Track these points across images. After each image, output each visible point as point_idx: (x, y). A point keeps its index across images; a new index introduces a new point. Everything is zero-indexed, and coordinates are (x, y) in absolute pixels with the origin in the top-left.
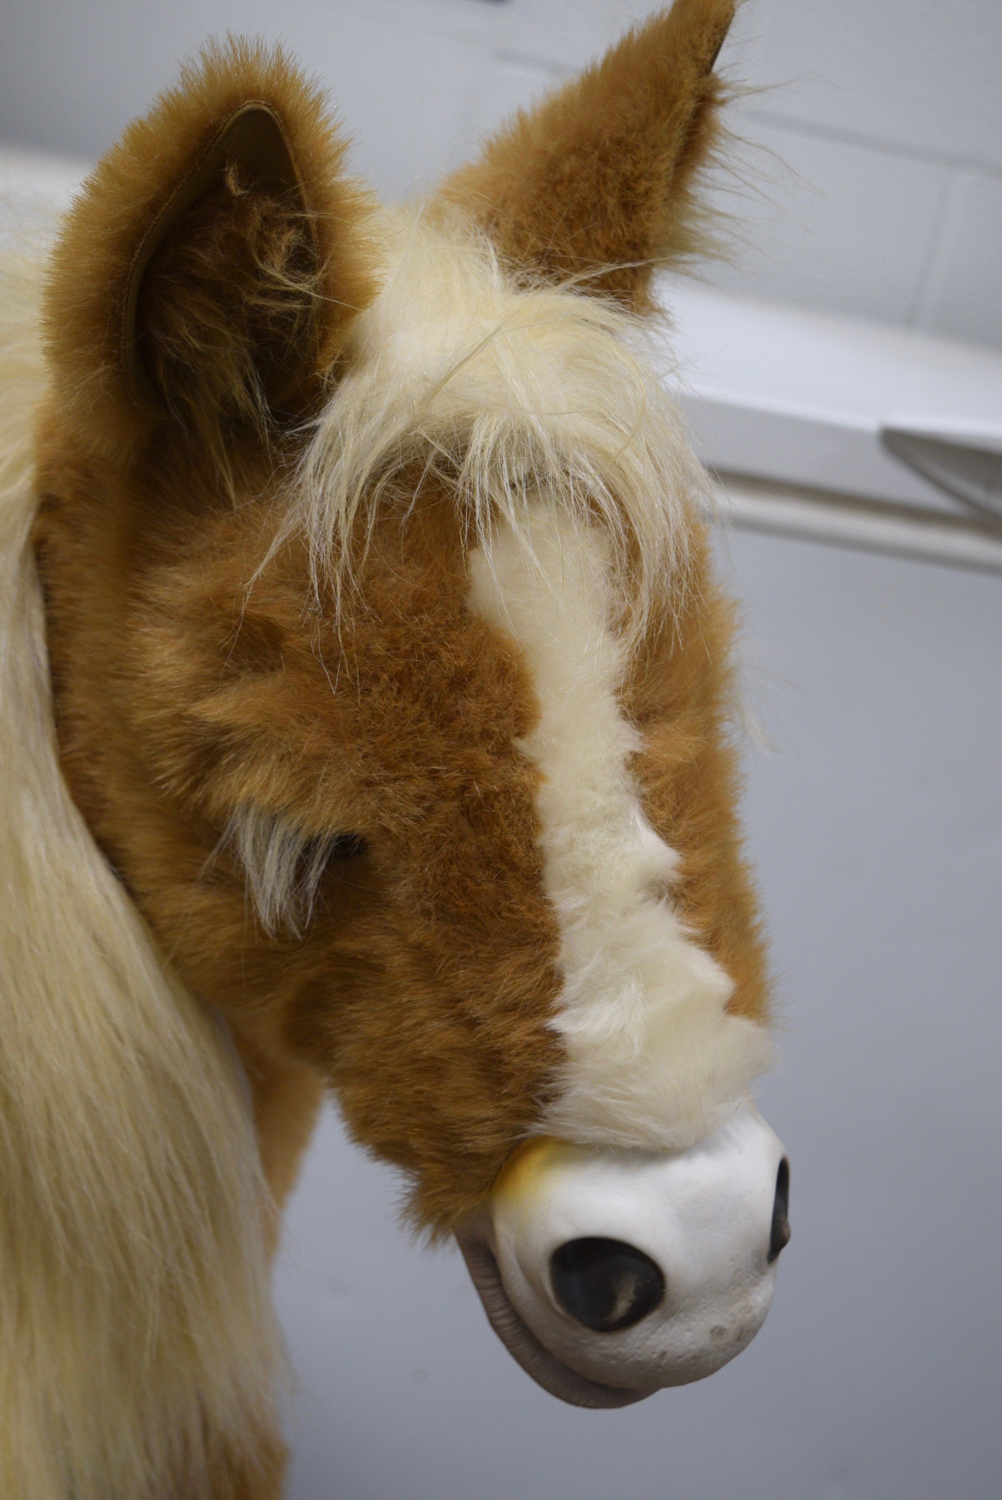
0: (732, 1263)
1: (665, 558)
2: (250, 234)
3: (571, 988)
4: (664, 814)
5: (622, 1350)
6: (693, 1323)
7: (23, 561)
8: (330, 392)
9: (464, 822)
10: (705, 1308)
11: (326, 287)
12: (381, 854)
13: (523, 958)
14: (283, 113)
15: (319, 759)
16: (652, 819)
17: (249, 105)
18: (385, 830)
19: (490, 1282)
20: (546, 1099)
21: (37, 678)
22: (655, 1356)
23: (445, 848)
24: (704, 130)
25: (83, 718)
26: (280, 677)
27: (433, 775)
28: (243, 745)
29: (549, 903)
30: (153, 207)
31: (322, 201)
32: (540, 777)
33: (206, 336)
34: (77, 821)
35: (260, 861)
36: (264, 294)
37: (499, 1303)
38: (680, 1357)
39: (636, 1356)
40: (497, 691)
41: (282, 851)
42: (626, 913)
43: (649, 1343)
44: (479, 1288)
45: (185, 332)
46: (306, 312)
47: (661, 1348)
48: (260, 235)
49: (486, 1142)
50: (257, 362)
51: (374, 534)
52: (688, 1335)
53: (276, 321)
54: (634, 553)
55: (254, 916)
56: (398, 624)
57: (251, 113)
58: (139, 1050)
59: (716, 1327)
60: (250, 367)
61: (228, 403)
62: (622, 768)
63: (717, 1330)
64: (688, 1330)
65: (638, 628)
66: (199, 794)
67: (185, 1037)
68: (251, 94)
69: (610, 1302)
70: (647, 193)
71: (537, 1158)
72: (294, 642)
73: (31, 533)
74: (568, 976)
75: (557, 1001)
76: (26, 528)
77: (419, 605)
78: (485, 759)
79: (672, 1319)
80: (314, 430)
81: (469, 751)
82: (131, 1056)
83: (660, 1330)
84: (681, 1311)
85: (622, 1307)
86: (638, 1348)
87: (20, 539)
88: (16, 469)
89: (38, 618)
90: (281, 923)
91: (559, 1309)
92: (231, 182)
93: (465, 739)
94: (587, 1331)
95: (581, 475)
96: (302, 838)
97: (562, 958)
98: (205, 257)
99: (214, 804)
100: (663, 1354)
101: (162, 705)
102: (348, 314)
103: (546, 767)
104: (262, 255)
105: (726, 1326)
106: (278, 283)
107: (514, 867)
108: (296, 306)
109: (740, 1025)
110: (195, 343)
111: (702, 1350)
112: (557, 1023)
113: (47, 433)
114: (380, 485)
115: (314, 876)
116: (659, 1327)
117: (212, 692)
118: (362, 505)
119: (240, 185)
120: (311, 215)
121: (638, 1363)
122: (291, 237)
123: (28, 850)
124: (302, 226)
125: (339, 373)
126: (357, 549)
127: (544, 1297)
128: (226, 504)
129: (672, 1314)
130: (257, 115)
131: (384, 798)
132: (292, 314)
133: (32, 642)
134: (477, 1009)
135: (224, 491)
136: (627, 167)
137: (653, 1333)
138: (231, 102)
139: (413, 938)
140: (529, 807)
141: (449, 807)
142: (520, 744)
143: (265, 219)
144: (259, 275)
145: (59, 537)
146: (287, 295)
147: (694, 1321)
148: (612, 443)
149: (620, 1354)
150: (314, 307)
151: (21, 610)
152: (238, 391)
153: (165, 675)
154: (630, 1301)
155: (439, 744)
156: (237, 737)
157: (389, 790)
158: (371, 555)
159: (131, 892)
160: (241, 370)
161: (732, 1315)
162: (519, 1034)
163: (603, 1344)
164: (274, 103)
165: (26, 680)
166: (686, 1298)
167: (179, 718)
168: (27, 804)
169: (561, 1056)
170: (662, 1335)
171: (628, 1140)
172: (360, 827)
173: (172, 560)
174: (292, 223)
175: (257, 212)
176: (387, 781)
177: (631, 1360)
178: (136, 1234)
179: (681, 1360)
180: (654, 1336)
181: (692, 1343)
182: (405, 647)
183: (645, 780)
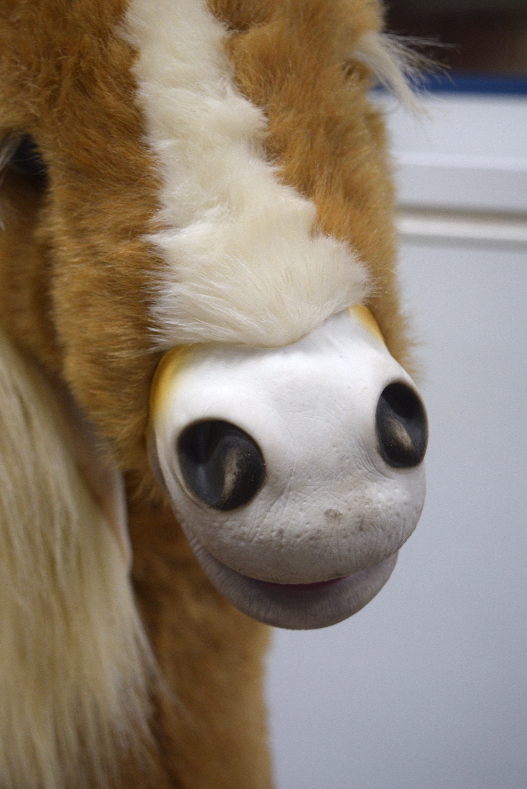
0: (335, 449)
3: (167, 213)
5: (246, 529)
6: (305, 503)
10: (315, 490)
20: (152, 302)
22: (274, 534)
29: (146, 145)
38: (298, 536)
39: (258, 534)
43: (266, 520)
52: (302, 514)
59: (330, 510)
63: (332, 514)
64: (301, 510)
71: (170, 370)
75: (156, 221)
79: (282, 497)
83: (273, 508)
84: (290, 490)
85: (230, 480)
86: (258, 527)
91: (190, 494)
94: (213, 512)
100: (281, 532)
105: (341, 511)
107: (114, 119)
111: (319, 531)
112: (157, 238)
116: (272, 505)
121: (261, 542)
127: (181, 487)
129: (281, 492)
137: (268, 511)
147: (305, 501)
149: (244, 533)
154: (235, 473)
161: (346, 502)
163: (229, 524)
166: (291, 475)
170: (276, 513)
177: (255, 539)
179: (299, 540)
180: (269, 514)
181: (308, 523)
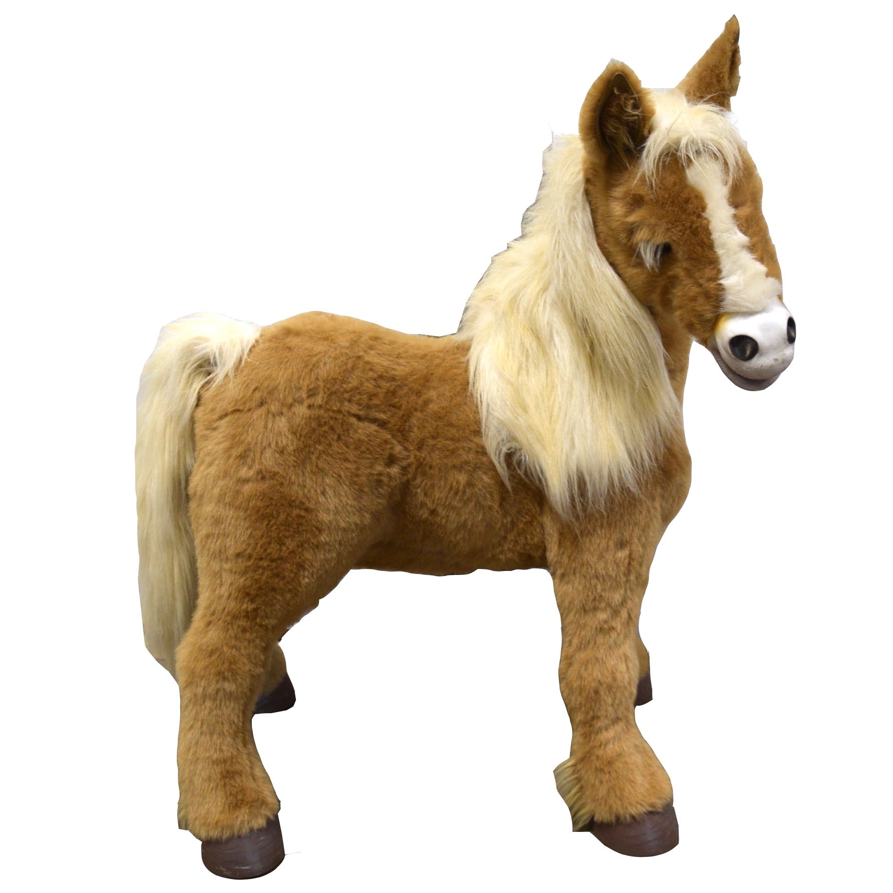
0: (776, 341)
1: (737, 164)
2: (622, 103)
3: (724, 273)
4: (744, 229)
5: (751, 365)
6: (768, 357)
7: (583, 196)
8: (648, 137)
9: (692, 235)
10: (772, 353)
11: (643, 112)
12: (674, 247)
13: (712, 267)
14: (625, 74)
15: (656, 225)
16: (741, 230)
17: (617, 73)
18: (674, 240)
19: (719, 359)
20: (721, 301)
21: (590, 224)
22: (760, 366)
23: (688, 242)
24: (736, 59)
25: (602, 232)
26: (644, 207)
27: (683, 225)
28: (638, 226)
29: (716, 252)
30: (599, 100)
31: (638, 93)
32: (709, 222)
33: (616, 129)
34: (604, 258)
35: (645, 254)
36: (628, 116)
37: (723, 364)
38: (766, 366)
39: (755, 367)
40: (695, 202)
41: (650, 251)
42: (736, 253)
43: (757, 363)
44: (717, 362)
45: (611, 128)
46: (639, 119)
47: (761, 364)
48: (625, 103)
49: (709, 316)
50: (629, 133)
51: (662, 171)
53: (632, 122)
54: (726, 164)
55: (647, 268)
56: (670, 189)
57: (617, 75)
58: (625, 313)
60: (628, 135)
61: (624, 144)
62: (731, 218)
64: (768, 359)
65: (730, 183)
66: (630, 241)
67: (638, 310)
68: (617, 71)
69: (744, 351)
70: (723, 76)
71: (723, 319)
72: (647, 198)
73: (584, 188)
74: (723, 270)
75: (721, 276)
76: (583, 187)
77: (675, 184)
78: (695, 218)
79: (763, 356)
80: (644, 147)
81: (691, 217)
82: (624, 315)
84: (765, 354)
85: (748, 352)
86: (755, 365)
87: (582, 190)
88: (579, 173)
89: (588, 209)
90: (652, 268)
91: (733, 356)
92: (616, 91)
93: (689, 214)
94: (741, 361)
95: (711, 147)
96: (655, 247)
97: (721, 266)
98: (613, 110)
99: (634, 243)
101: (618, 221)
102: (650, 118)
103: (711, 219)
104: (626, 107)
105: (778, 358)
106: (630, 113)
107: (705, 244)
108: (636, 118)
109: (771, 280)
110: (614, 131)
111: (772, 365)
112: (722, 282)
113: (585, 162)
114: (662, 157)
115: (658, 256)
116: (760, 358)
117: (629, 216)
118: (658, 163)
119: (618, 91)
120: (636, 96)
121: (756, 369)
122: (632, 101)
123: (593, 266)
124: (635, 99)
125: (650, 132)
126: (658, 174)
127: (729, 354)
128: (627, 169)
129: (762, 354)
130: (619, 75)
131: (672, 232)
132: (635, 120)
133: (588, 216)
134: (702, 281)
135: (626, 166)
136: (717, 72)
138: (612, 73)
139: (684, 266)
140: (708, 229)
141: (688, 232)
142: (703, 214)
143: (625, 99)
144: (626, 112)
145: (591, 188)
146: (633, 116)
148: (715, 137)
149: (751, 367)
150: (640, 117)
151: (584, 209)
152: (626, 141)
153: (617, 213)
154: (750, 351)
155: (684, 217)
156: (637, 224)
157: (673, 230)
158: (662, 174)
159: (619, 275)
160: (626, 136)
161: (780, 356)
162: (712, 285)
163: (746, 364)
164: (623, 72)
165: (587, 224)
166: (765, 350)
167: (623, 223)
168: (591, 255)
169: (723, 289)
171: (744, 310)
172: (667, 240)
173: (617, 186)
174: (631, 98)
175: (623, 97)
176: (672, 228)
178: (630, 361)
179: (767, 368)
180: (758, 361)
181: (769, 363)
182: (672, 194)
183: (737, 221)
